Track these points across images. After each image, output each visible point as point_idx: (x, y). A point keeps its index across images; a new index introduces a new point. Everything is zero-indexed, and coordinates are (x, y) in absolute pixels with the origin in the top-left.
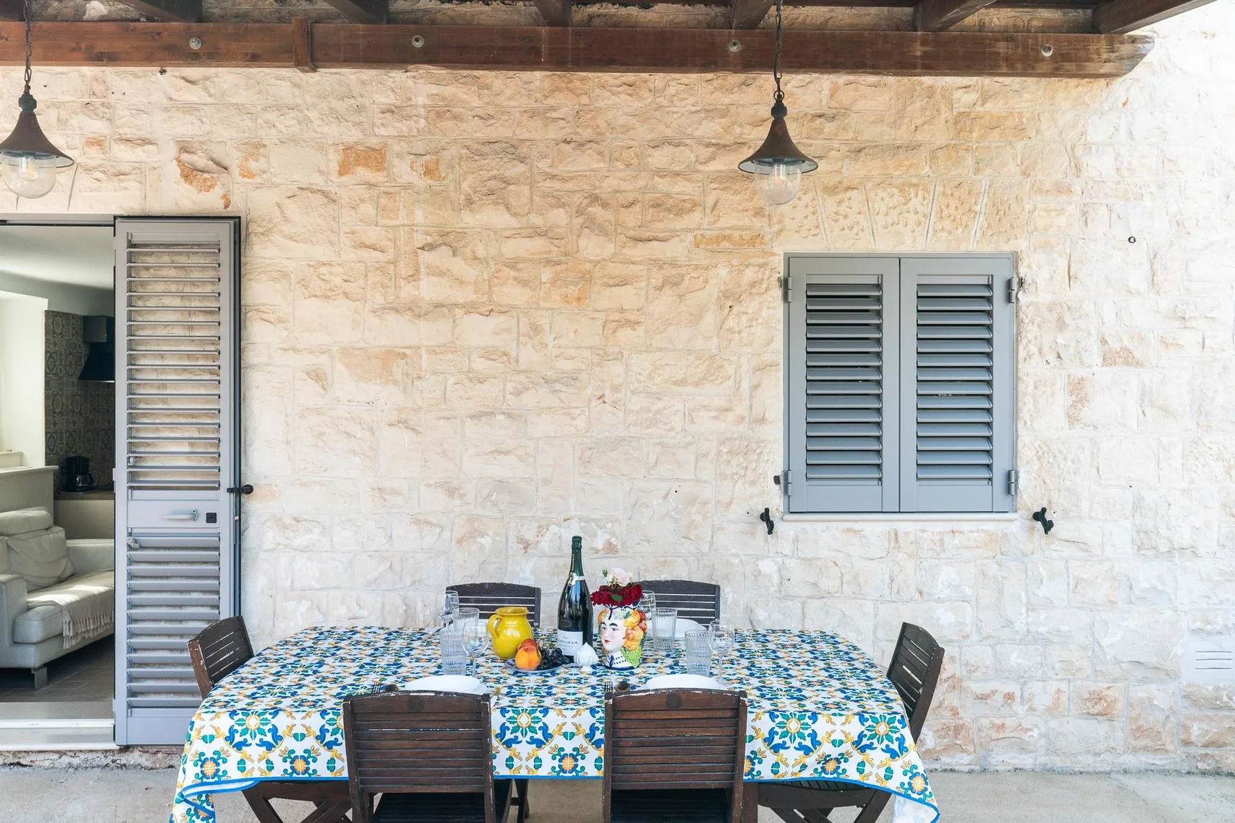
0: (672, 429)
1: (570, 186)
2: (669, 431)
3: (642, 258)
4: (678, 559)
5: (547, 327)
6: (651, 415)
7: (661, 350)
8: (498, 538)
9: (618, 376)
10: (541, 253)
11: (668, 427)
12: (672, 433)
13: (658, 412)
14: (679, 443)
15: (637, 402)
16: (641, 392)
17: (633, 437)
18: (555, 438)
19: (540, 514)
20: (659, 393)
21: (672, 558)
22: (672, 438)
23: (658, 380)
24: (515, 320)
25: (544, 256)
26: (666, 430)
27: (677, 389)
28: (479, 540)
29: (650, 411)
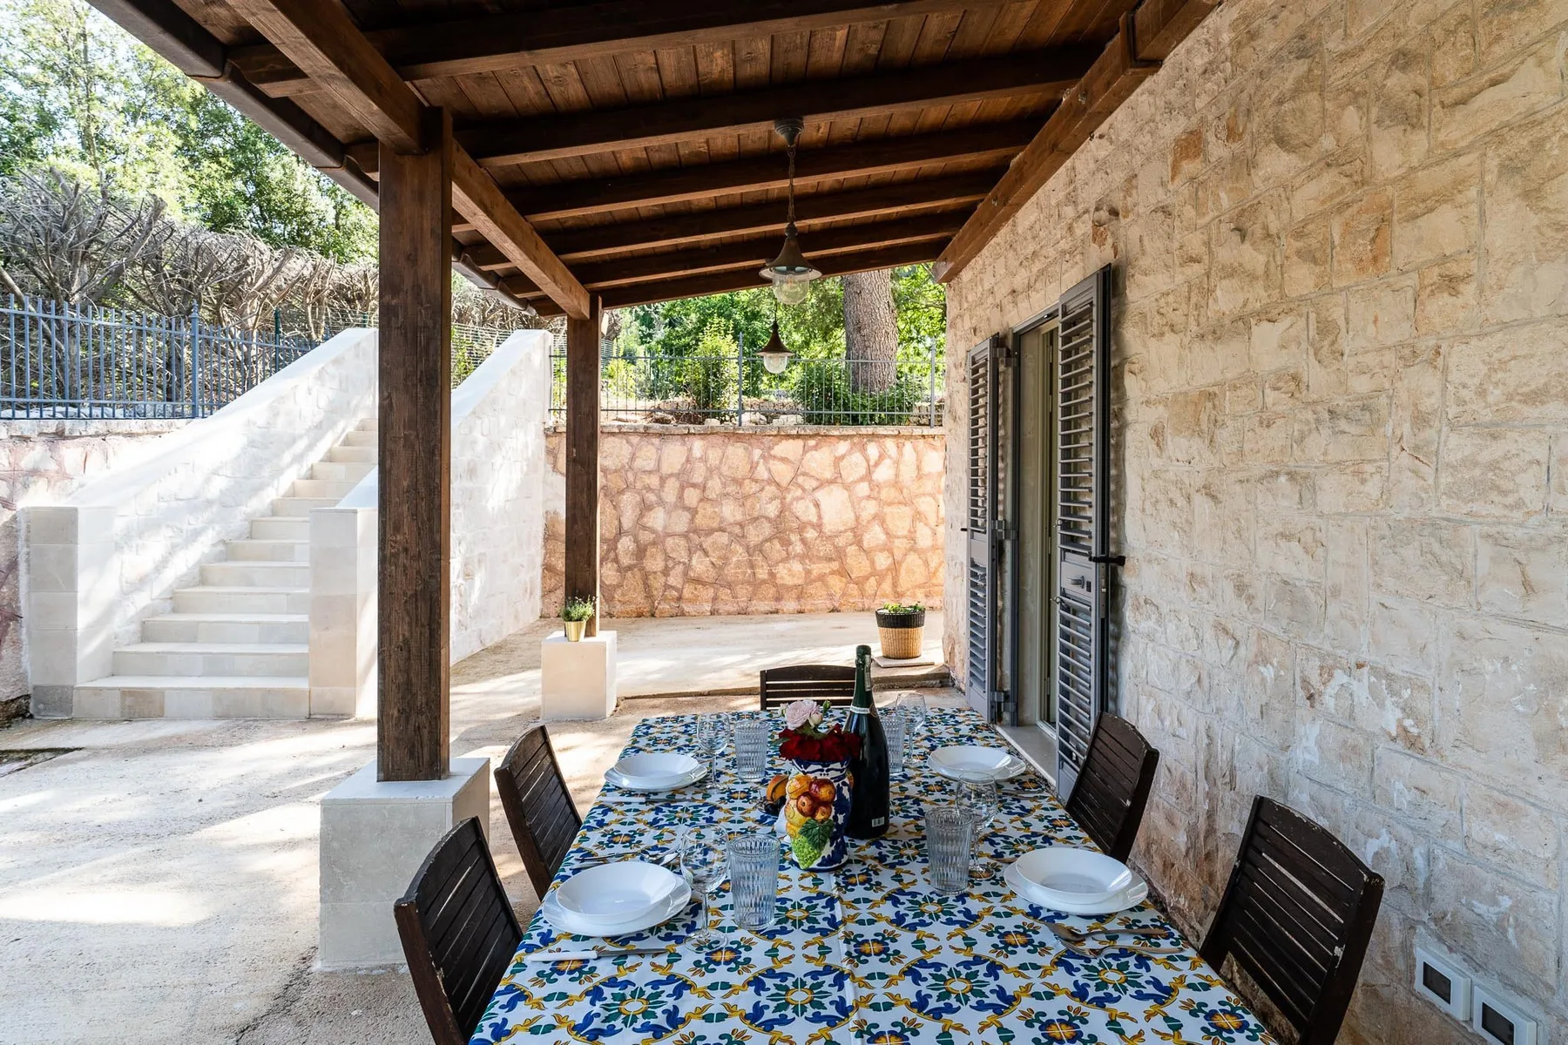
0: (1519, 504)
1: (1366, 58)
2: (1511, 507)
3: (1471, 138)
4: (1532, 810)
5: (1342, 323)
6: (1477, 472)
7: (1504, 326)
8: (1282, 673)
9: (1430, 395)
10: (1331, 197)
11: (1510, 500)
12: (1518, 515)
13: (1494, 466)
14: (1531, 539)
15: (1457, 446)
16: (1467, 424)
17: (1448, 520)
18: (1346, 515)
19: (1327, 647)
20: (1498, 425)
21: (1521, 803)
22: (1521, 525)
23: (1495, 394)
24: (1304, 319)
25: (1337, 200)
26: (1506, 506)
27: (1532, 412)
28: (1262, 669)
29: (1476, 464)
